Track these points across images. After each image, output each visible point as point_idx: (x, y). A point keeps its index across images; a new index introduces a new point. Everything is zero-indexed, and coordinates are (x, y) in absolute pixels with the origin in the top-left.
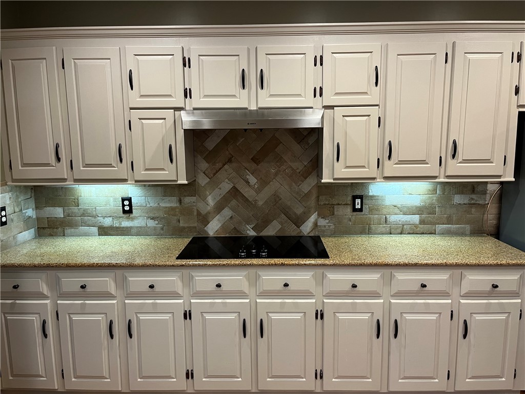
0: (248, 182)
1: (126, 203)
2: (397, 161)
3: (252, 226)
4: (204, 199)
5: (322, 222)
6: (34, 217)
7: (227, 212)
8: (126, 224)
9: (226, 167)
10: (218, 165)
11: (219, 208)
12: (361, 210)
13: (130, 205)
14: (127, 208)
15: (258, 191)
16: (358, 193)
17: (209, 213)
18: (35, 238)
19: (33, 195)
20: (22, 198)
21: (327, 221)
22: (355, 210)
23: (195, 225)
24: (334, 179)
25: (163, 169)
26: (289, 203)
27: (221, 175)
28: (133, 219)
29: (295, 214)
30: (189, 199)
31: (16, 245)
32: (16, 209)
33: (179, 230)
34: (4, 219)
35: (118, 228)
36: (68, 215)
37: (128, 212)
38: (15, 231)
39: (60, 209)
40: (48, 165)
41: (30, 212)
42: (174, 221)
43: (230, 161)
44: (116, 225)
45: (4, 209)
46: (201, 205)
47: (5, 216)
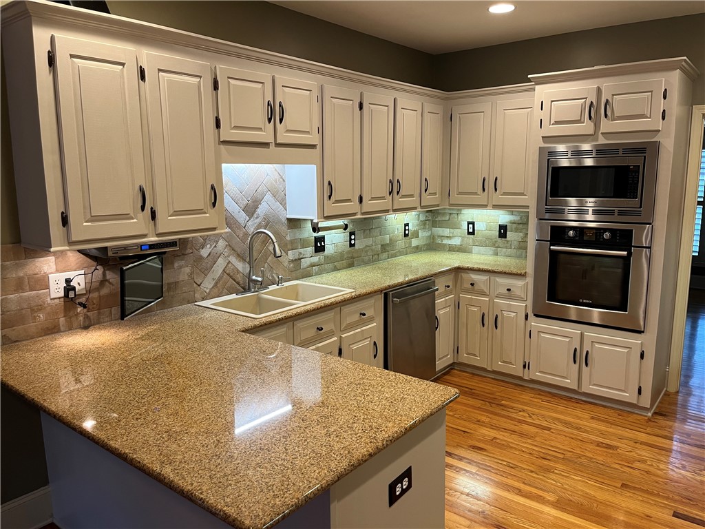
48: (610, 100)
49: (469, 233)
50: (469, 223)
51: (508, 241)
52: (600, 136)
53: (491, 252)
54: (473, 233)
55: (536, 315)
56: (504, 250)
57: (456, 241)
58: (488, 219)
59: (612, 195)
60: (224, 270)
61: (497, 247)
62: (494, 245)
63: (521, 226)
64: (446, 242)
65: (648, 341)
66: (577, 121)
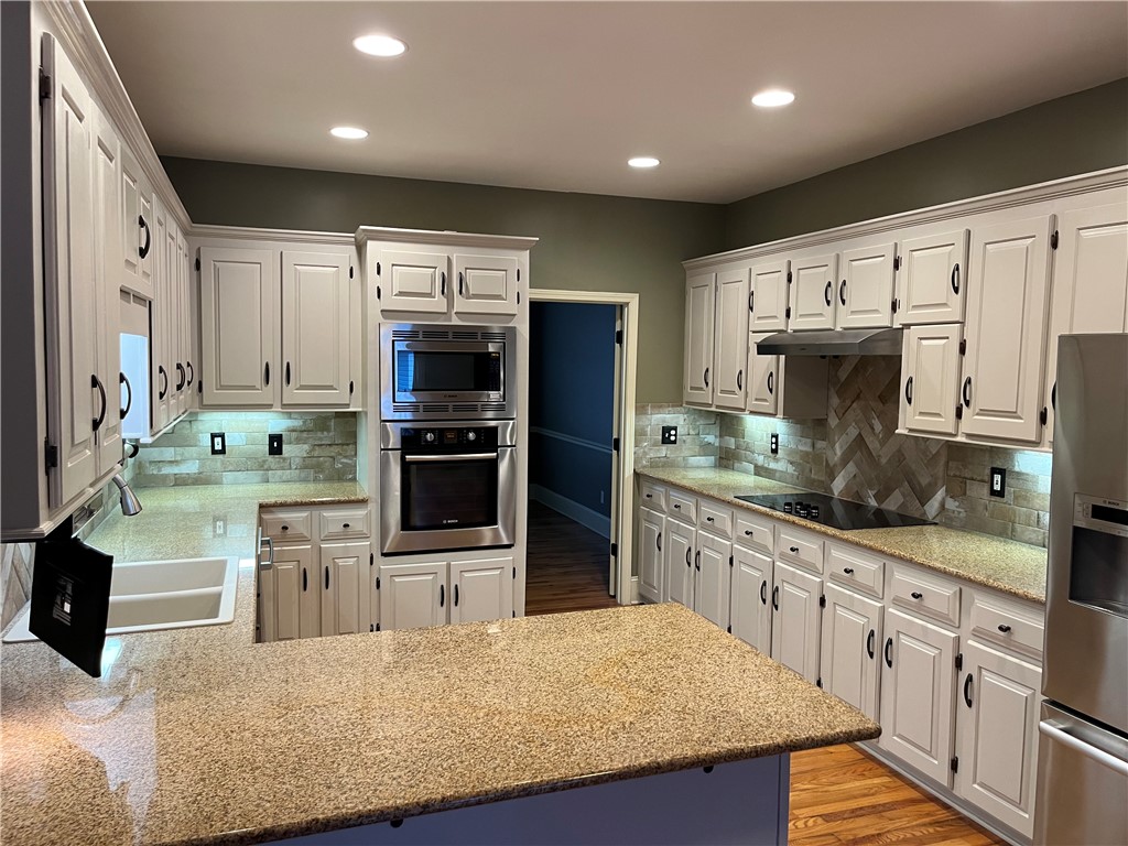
0: (873, 429)
1: (774, 440)
2: (977, 411)
3: (874, 492)
4: (833, 447)
5: (951, 504)
6: (717, 444)
7: (851, 467)
8: (772, 465)
9: (854, 405)
10: (848, 402)
11: (845, 461)
12: (1001, 494)
13: (776, 443)
14: (774, 446)
15: (883, 443)
16: (998, 464)
17: (836, 465)
18: (715, 467)
19: (718, 422)
20: (701, 422)
21: (957, 504)
22: (993, 493)
23: (823, 479)
24: (911, 430)
25: (765, 400)
26: (913, 467)
27: (850, 415)
28: (777, 460)
29: (920, 484)
30: (820, 444)
31: (686, 467)
32: (692, 432)
33: (810, 482)
34: (673, 438)
35: (767, 469)
36: (737, 448)
37: (775, 451)
38: (686, 453)
39: (733, 440)
40: (701, 389)
41: (711, 439)
42: (807, 470)
43: (858, 397)
44: (766, 465)
45: (675, 429)
46: (829, 453)
47: (675, 435)
48: (463, 273)
49: (214, 452)
50: (213, 436)
51: (284, 459)
52: (454, 317)
53: (258, 479)
54: (223, 451)
55: (384, 555)
56: (280, 472)
57: (191, 468)
58: (247, 428)
59: (473, 387)
61: (267, 470)
62: (262, 466)
63: (305, 435)
64: (167, 470)
65: (518, 555)
66: (429, 295)
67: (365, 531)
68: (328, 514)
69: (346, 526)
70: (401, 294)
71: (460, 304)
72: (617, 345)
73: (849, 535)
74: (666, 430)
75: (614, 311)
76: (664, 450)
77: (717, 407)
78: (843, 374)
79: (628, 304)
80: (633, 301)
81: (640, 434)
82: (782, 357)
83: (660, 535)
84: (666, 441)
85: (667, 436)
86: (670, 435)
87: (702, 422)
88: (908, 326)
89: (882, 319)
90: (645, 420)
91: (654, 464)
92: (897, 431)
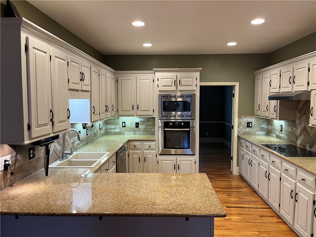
3: (309, 145)
6: (266, 128)
7: (302, 137)
8: (281, 135)
9: (304, 116)
10: (302, 115)
11: (301, 135)
13: (282, 128)
17: (298, 136)
18: (266, 135)
23: (294, 140)
25: (274, 114)
27: (302, 119)
28: (282, 133)
30: (294, 129)
31: (255, 135)
32: (257, 124)
33: (291, 141)
34: (251, 126)
35: (279, 136)
36: (272, 129)
37: (281, 131)
38: (255, 130)
39: (270, 127)
40: (258, 111)
41: (264, 126)
42: (290, 137)
43: (304, 114)
44: (279, 135)
45: (251, 123)
46: (296, 131)
47: (252, 125)
48: (180, 80)
49: (123, 127)
50: (123, 123)
51: (139, 129)
52: (178, 91)
53: (133, 134)
54: (125, 126)
55: (160, 155)
56: (138, 132)
57: (117, 130)
58: (131, 121)
59: (183, 111)
60: (53, 150)
61: (135, 131)
62: (134, 130)
63: (144, 123)
64: (113, 131)
65: (197, 157)
66: (171, 86)
67: (155, 148)
68: (146, 143)
69: (150, 146)
70: (164, 86)
71: (180, 88)
72: (233, 98)
73: (288, 158)
74: (248, 123)
75: (232, 88)
76: (248, 129)
77: (263, 116)
78: (300, 106)
79: (235, 85)
80: (237, 85)
81: (239, 124)
82: (279, 101)
83: (243, 155)
84: (248, 126)
85: (249, 125)
86: (250, 125)
87: (261, 121)
88: (312, 90)
89: (304, 88)
90: (241, 120)
91: (244, 134)
92: (309, 125)
